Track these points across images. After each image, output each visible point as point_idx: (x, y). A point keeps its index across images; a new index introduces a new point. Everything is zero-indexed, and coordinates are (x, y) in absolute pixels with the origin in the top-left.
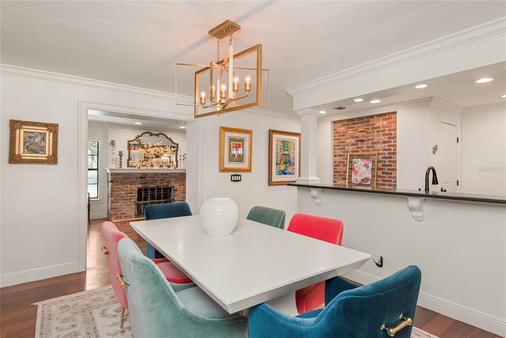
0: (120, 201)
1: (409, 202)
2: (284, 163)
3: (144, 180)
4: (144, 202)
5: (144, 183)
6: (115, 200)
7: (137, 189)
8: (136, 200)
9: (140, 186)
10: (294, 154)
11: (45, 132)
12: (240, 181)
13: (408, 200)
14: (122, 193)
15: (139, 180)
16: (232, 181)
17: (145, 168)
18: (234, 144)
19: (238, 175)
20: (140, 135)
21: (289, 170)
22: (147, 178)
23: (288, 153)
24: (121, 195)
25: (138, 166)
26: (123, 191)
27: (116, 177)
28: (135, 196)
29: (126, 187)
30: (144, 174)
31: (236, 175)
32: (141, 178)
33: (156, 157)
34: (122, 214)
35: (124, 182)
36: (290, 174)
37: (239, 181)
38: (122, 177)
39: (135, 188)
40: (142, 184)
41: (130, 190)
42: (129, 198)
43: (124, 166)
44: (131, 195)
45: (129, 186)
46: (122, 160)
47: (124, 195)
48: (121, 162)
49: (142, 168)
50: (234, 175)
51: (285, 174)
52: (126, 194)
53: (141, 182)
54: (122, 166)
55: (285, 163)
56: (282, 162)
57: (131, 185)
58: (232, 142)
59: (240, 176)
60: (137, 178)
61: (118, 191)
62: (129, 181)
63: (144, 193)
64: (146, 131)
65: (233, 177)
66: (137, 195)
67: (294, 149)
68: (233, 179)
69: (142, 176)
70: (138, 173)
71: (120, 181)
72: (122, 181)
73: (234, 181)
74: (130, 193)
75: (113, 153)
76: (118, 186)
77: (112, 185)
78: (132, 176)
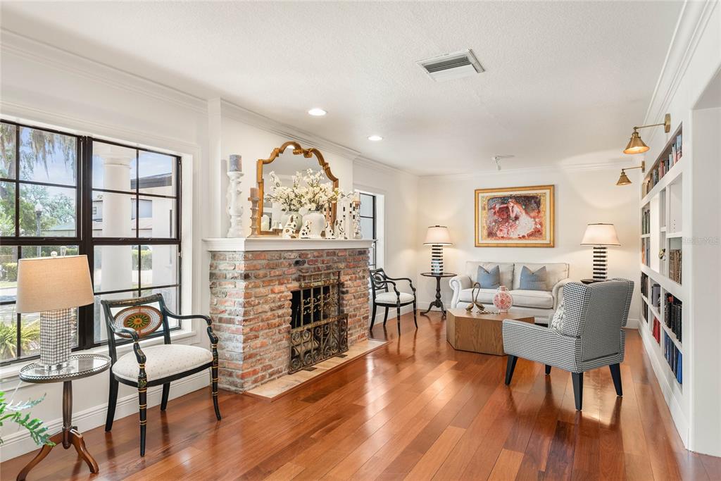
0: (261, 333)
3: (301, 271)
5: (302, 278)
6: (251, 330)
7: (290, 293)
8: (289, 325)
9: (295, 285)
14: (267, 307)
15: (294, 269)
22: (306, 265)
24: (264, 316)
26: (266, 302)
27: (255, 262)
28: (288, 315)
29: (273, 292)
30: (301, 254)
32: (296, 263)
33: (317, 209)
34: (265, 368)
35: (268, 277)
38: (264, 262)
39: (285, 291)
40: (298, 280)
41: (279, 300)
42: (277, 321)
44: (280, 312)
45: (277, 288)
47: (269, 314)
49: (296, 237)
52: (272, 310)
53: (296, 275)
57: (280, 283)
60: (290, 265)
61: (256, 301)
62: (277, 273)
63: (304, 303)
64: (289, 140)
66: (290, 310)
69: (298, 259)
70: (292, 251)
71: (261, 272)
72: (265, 276)
74: (280, 307)
76: (257, 290)
77: (246, 288)
78: (283, 260)
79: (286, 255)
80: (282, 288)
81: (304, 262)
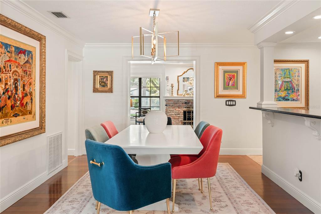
1: (305, 122)
2: (285, 90)
3: (188, 105)
4: (188, 121)
5: (188, 107)
7: (183, 111)
8: (183, 120)
9: (185, 109)
10: (298, 80)
11: (107, 76)
12: (235, 105)
13: (305, 121)
14: (173, 114)
15: (184, 105)
16: (226, 105)
17: (189, 96)
18: (228, 75)
19: (233, 101)
20: (186, 71)
21: (292, 96)
22: (190, 104)
23: (290, 80)
24: (172, 115)
25: (184, 95)
26: (173, 112)
27: (169, 102)
28: (182, 117)
29: (176, 110)
30: (187, 100)
31: (231, 101)
32: (185, 103)
35: (174, 106)
36: (294, 100)
37: (233, 105)
38: (173, 102)
39: (182, 110)
40: (186, 108)
41: (178, 112)
42: (177, 118)
43: (175, 95)
44: (178, 115)
45: (177, 109)
46: (173, 90)
47: (174, 115)
48: (172, 92)
49: (186, 96)
50: (229, 101)
51: (288, 100)
52: (175, 114)
53: (185, 106)
54: (173, 94)
55: (287, 89)
56: (283, 89)
57: (178, 108)
58: (226, 74)
59: (235, 101)
60: (183, 104)
61: (170, 112)
62: (177, 105)
63: (188, 114)
64: (190, 68)
65: (227, 102)
67: (299, 76)
68: (227, 104)
69: (186, 102)
70: (183, 100)
71: (171, 105)
72: (173, 106)
73: (229, 105)
74: (178, 114)
75: (168, 85)
76: (170, 109)
77: (166, 108)
78: (179, 102)
79: (181, 101)
80: (179, 109)
81: (189, 103)
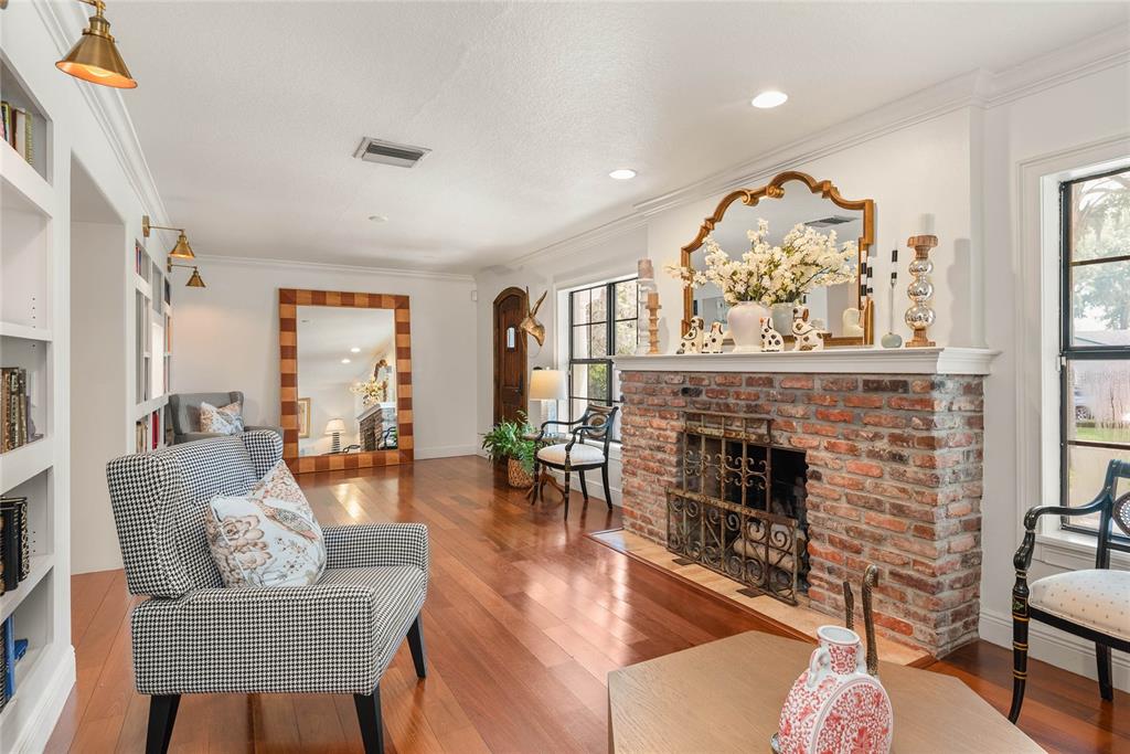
0: (638, 472)
3: (694, 403)
7: (674, 433)
9: (683, 425)
15: (681, 401)
22: (703, 397)
24: (641, 452)
26: (642, 436)
27: (630, 384)
29: (651, 425)
30: (692, 377)
32: (685, 391)
34: (644, 519)
35: (646, 405)
38: (640, 384)
39: (670, 430)
40: (686, 418)
41: (659, 438)
42: (656, 466)
44: (660, 456)
45: (657, 422)
47: (647, 452)
48: (652, 333)
52: (650, 448)
53: (684, 410)
57: (660, 417)
60: (675, 394)
61: (634, 435)
62: (656, 401)
66: (675, 459)
69: (687, 385)
70: (676, 372)
71: (637, 398)
72: (642, 402)
74: (659, 449)
76: (634, 418)
78: (664, 385)
79: (667, 378)
80: (663, 423)
81: (698, 393)
